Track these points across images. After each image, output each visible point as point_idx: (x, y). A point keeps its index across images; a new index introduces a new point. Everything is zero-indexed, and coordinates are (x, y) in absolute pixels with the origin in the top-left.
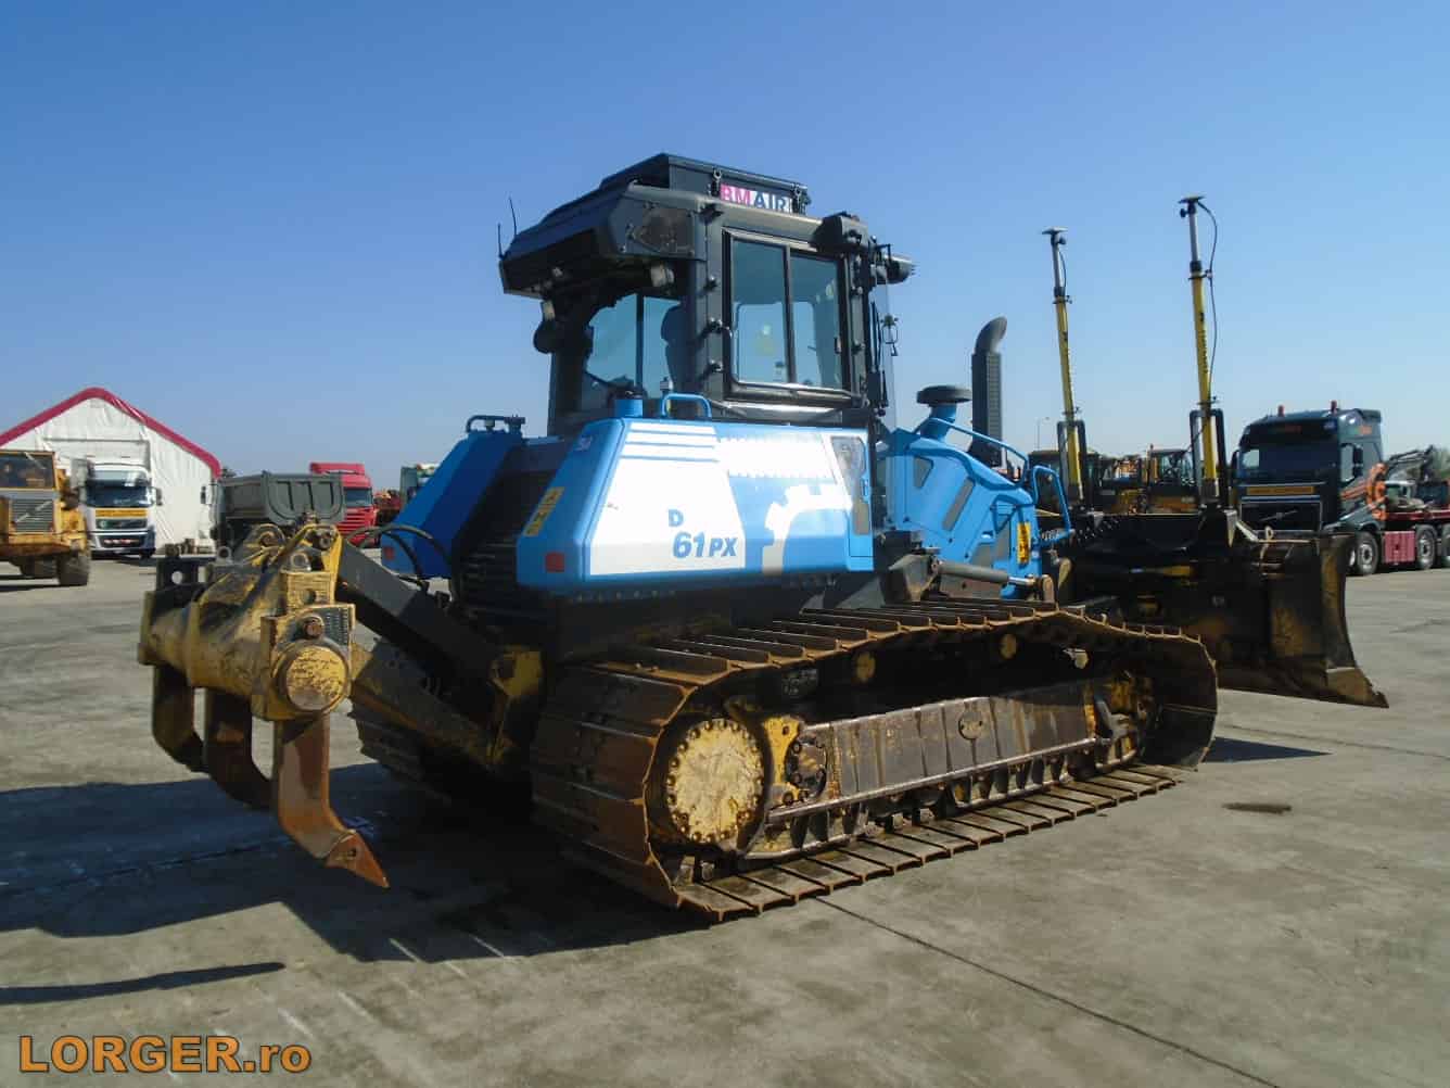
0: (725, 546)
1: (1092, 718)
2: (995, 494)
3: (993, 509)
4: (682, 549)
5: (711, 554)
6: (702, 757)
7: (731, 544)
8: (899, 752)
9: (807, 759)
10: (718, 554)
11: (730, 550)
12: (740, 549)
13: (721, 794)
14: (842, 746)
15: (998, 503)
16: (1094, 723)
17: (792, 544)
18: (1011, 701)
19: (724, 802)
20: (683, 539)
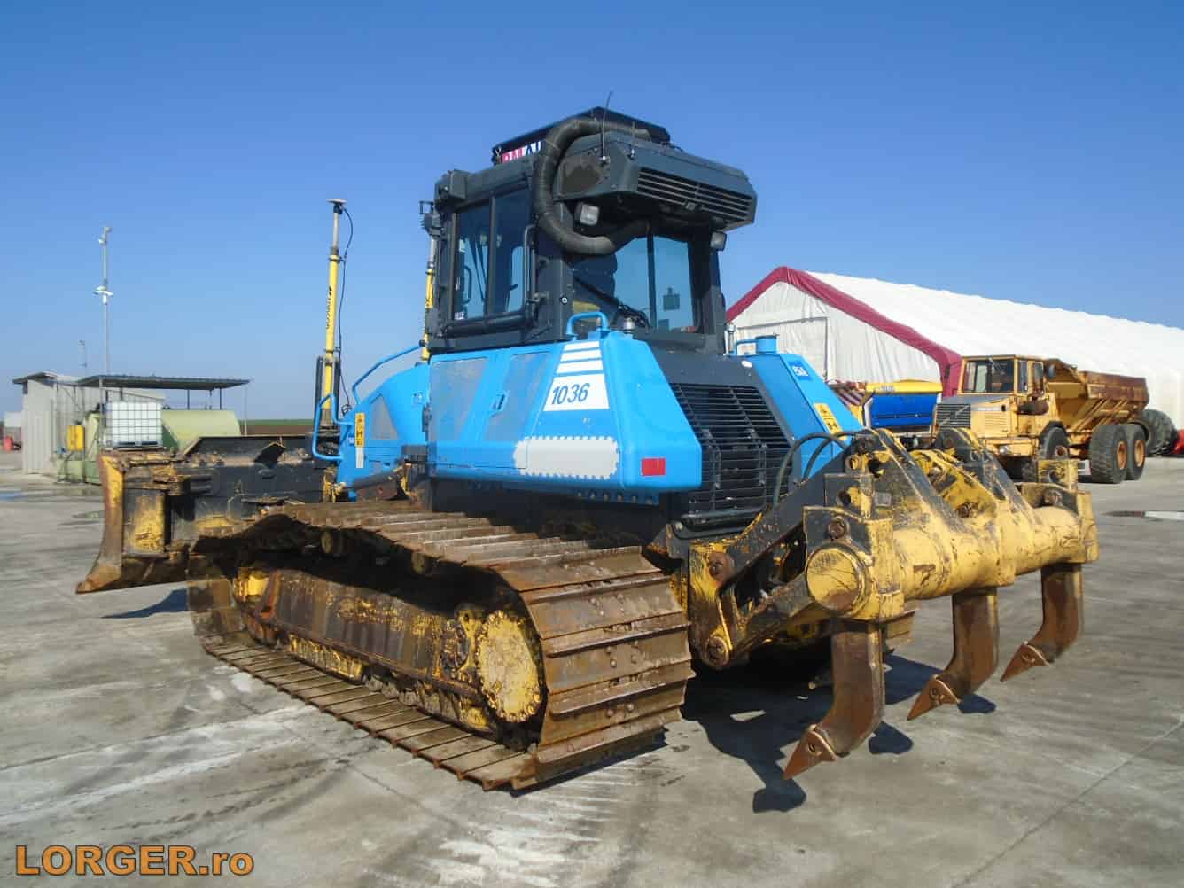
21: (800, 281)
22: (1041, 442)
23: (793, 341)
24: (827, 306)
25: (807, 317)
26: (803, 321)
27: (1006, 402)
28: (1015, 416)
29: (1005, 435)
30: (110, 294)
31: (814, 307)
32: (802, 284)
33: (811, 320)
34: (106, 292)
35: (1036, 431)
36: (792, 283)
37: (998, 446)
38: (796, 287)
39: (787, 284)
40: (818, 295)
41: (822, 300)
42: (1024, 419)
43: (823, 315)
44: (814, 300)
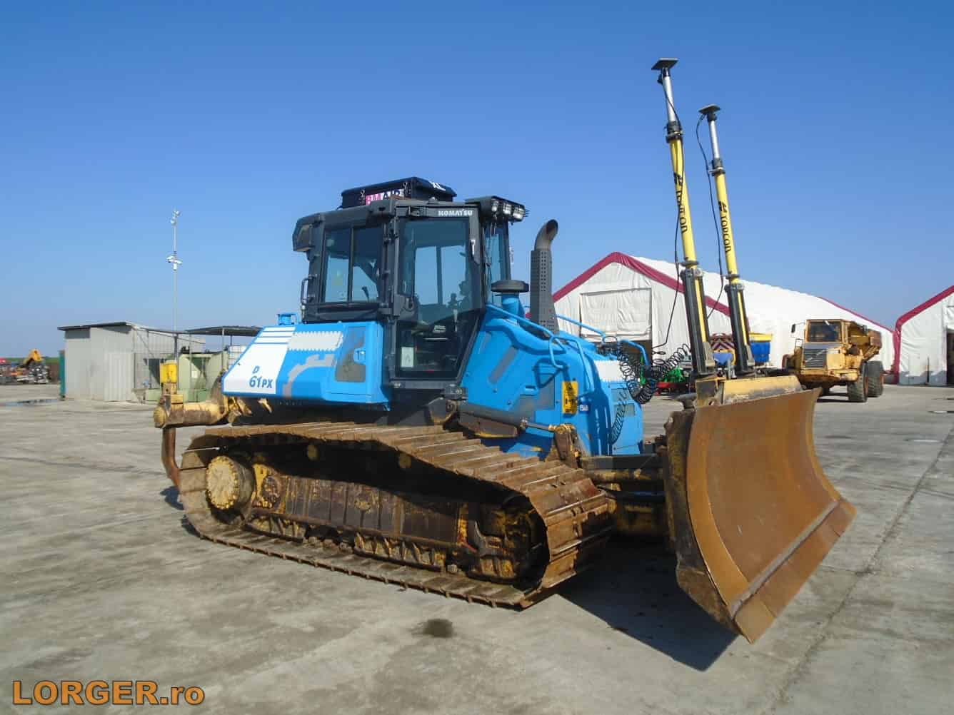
0: (268, 383)
1: (463, 531)
2: (540, 357)
3: (536, 369)
4: (252, 383)
5: (263, 386)
6: (216, 471)
7: (270, 382)
8: (317, 502)
9: (267, 488)
10: (265, 386)
11: (270, 385)
12: (274, 384)
13: (222, 489)
14: (290, 489)
15: (541, 365)
16: (465, 535)
17: (295, 384)
18: (395, 498)
19: (223, 492)
20: (254, 379)
21: (630, 263)
22: (861, 372)
23: (624, 303)
24: (652, 281)
25: (636, 287)
26: (633, 290)
27: (840, 348)
28: (843, 356)
29: (841, 367)
30: (179, 262)
31: (641, 280)
32: (632, 265)
33: (639, 289)
34: (176, 261)
35: (857, 365)
36: (625, 265)
37: (841, 374)
38: (628, 267)
39: (620, 264)
40: (643, 271)
41: (646, 276)
42: (850, 358)
43: (649, 287)
44: (641, 276)
